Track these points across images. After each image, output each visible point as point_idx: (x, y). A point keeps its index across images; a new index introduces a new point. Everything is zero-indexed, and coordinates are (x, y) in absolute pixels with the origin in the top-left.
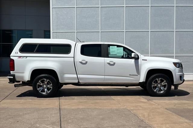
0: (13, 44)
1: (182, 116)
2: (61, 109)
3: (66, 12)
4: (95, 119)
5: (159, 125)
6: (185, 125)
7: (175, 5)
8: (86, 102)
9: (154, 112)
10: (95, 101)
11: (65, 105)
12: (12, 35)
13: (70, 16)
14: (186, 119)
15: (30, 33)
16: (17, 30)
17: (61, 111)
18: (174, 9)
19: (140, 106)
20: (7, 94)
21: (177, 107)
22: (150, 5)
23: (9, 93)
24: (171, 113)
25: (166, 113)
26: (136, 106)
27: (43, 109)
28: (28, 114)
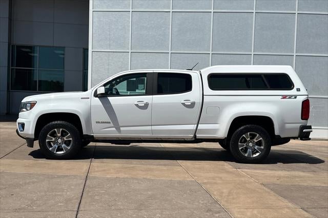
0: (34, 70)
1: (285, 197)
2: (88, 177)
3: (115, 18)
4: (139, 196)
5: (242, 210)
6: (285, 211)
7: (297, 12)
8: (133, 167)
9: (239, 188)
10: (148, 166)
11: (97, 172)
12: (32, 54)
13: (121, 26)
14: (290, 202)
15: (62, 52)
16: (40, 46)
17: (88, 181)
18: (295, 18)
19: (221, 178)
20: (8, 150)
21: (281, 182)
22: (254, 11)
23: (12, 149)
24: (269, 190)
25: (260, 190)
26: (213, 178)
27: (59, 177)
28: (34, 183)
